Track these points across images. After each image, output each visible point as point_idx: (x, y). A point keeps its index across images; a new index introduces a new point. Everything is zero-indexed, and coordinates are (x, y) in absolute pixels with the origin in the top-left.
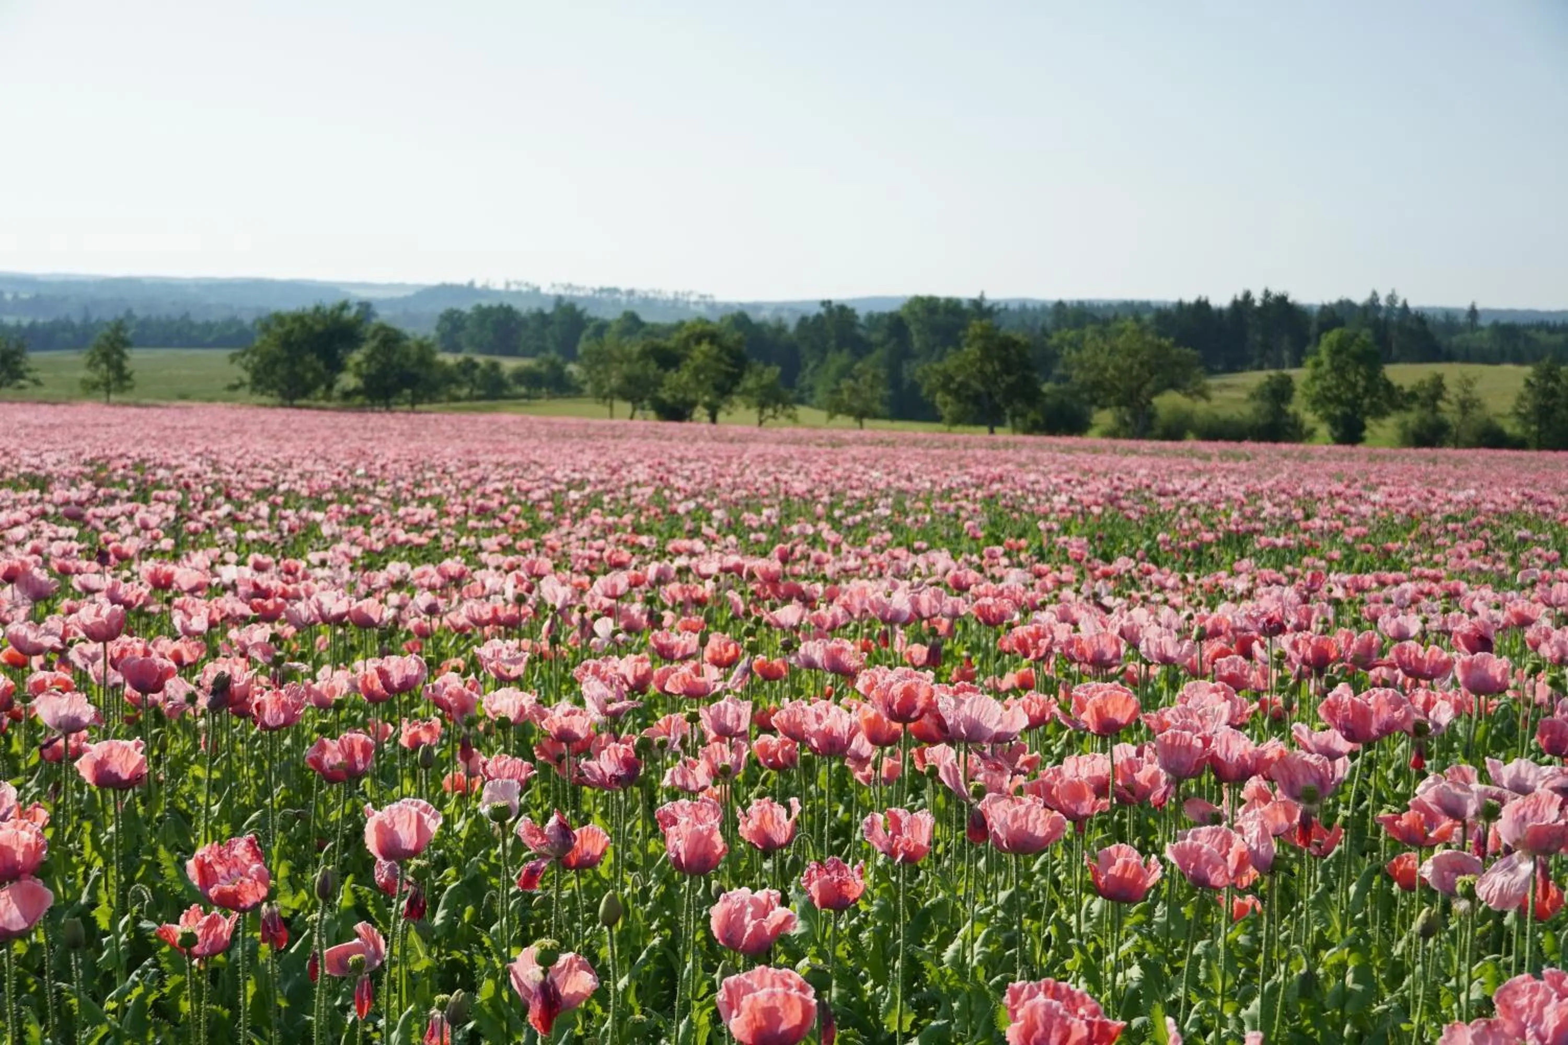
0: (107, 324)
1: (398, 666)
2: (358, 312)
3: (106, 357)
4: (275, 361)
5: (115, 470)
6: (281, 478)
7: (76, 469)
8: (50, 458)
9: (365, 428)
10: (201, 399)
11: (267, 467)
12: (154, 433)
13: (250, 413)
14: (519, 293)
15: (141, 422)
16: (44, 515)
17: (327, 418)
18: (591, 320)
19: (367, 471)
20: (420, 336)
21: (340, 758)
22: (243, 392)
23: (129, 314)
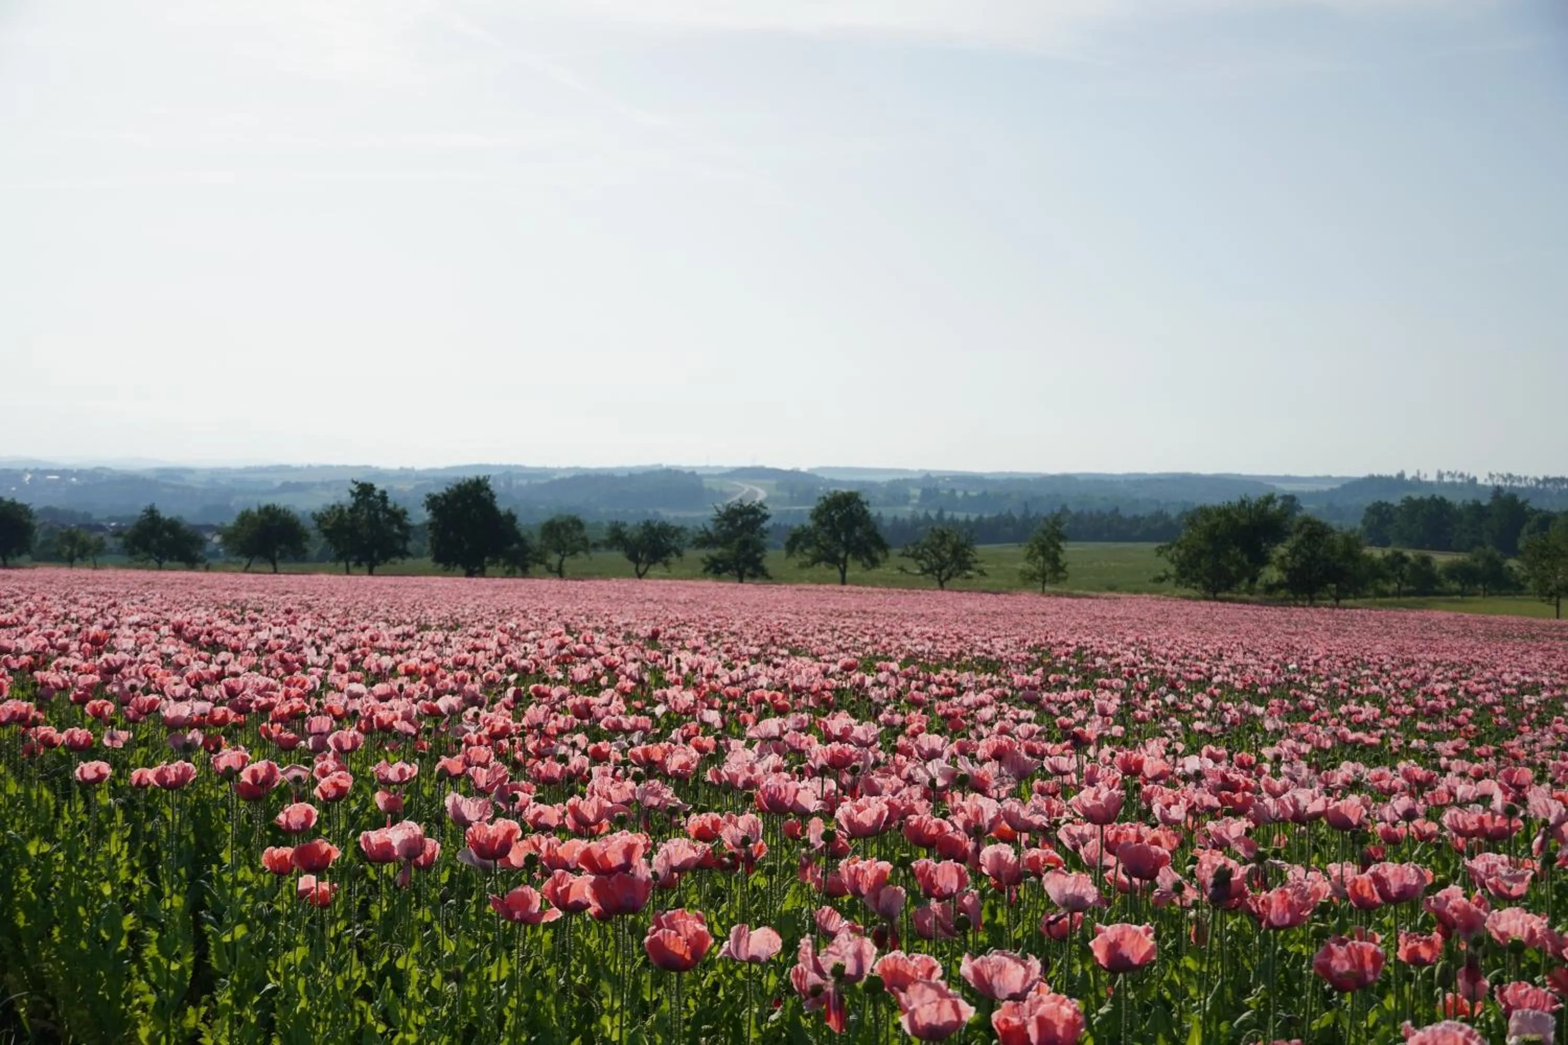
0: (1045, 519)
1: (1395, 874)
2: (1282, 507)
3: (1043, 549)
4: (1201, 553)
5: (1059, 657)
6: (1214, 670)
7: (1024, 655)
8: (999, 644)
9: (1288, 621)
10: (1128, 591)
11: (1197, 658)
12: (1085, 623)
13: (1175, 604)
14: (1453, 484)
15: (1073, 612)
16: (1003, 697)
17: (1250, 611)
18: (1534, 512)
19: (1299, 666)
20: (1346, 530)
21: (1347, 966)
22: (1169, 584)
23: (1064, 510)
